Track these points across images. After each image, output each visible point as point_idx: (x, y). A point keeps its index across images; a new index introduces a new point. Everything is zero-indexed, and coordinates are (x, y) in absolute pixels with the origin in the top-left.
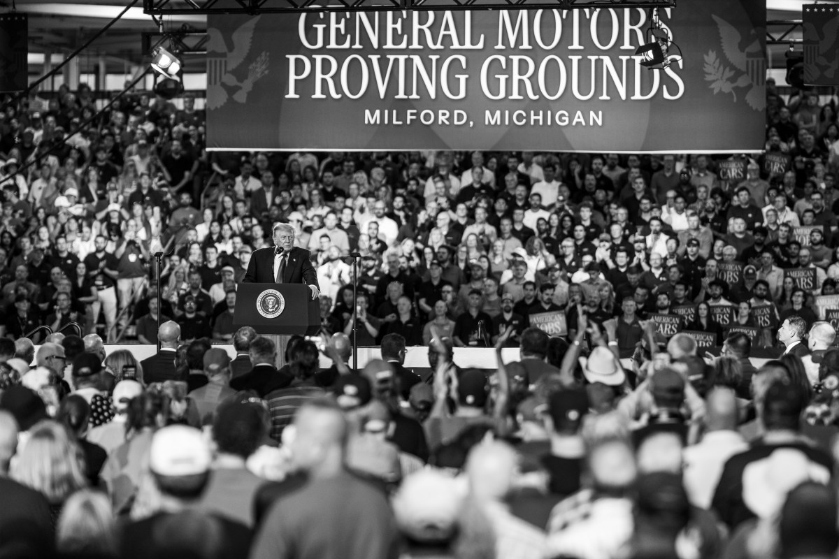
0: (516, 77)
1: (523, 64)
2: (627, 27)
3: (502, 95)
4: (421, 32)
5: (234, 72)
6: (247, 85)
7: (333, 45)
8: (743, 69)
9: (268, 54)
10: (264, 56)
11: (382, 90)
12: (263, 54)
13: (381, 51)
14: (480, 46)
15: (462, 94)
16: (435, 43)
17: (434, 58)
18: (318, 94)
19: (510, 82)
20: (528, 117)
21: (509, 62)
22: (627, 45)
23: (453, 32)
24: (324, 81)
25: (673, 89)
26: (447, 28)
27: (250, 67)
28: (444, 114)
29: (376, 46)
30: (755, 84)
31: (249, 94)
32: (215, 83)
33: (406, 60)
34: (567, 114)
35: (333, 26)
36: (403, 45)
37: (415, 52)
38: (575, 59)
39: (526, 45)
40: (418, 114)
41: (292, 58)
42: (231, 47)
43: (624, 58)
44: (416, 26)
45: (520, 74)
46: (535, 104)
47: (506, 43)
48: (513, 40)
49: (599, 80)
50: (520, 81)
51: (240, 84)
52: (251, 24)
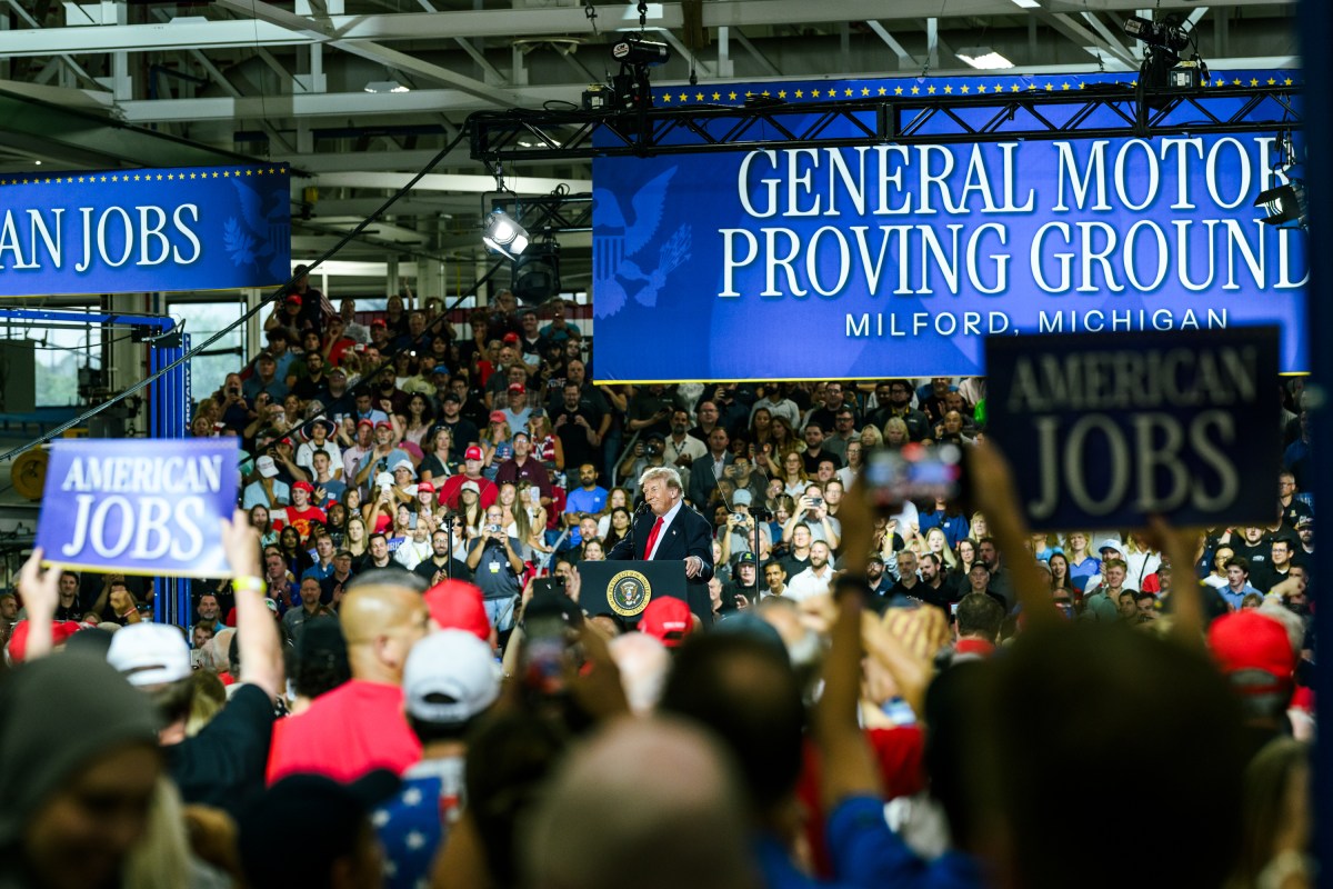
0: (1087, 256)
1: (1098, 235)
2: (1265, 171)
3: (1065, 285)
4: (933, 186)
5: (636, 258)
6: (658, 279)
7: (793, 211)
9: (690, 227)
10: (683, 232)
11: (873, 282)
12: (682, 228)
13: (871, 220)
14: (1029, 207)
15: (1001, 286)
16: (956, 206)
17: (955, 228)
18: (770, 291)
19: (1077, 263)
20: (1108, 320)
21: (1075, 232)
23: (984, 186)
24: (779, 269)
26: (975, 179)
27: (662, 249)
28: (972, 319)
29: (861, 211)
31: (660, 292)
32: (607, 276)
33: (909, 231)
34: (1170, 315)
35: (793, 180)
36: (906, 209)
37: (925, 218)
38: (1182, 225)
39: (1102, 205)
40: (930, 320)
41: (728, 233)
42: (630, 218)
43: (1261, 222)
44: (925, 178)
45: (1093, 251)
46: (1119, 299)
47: (1070, 201)
48: (1080, 196)
49: (1221, 257)
50: (1094, 262)
51: (646, 277)
52: (664, 179)
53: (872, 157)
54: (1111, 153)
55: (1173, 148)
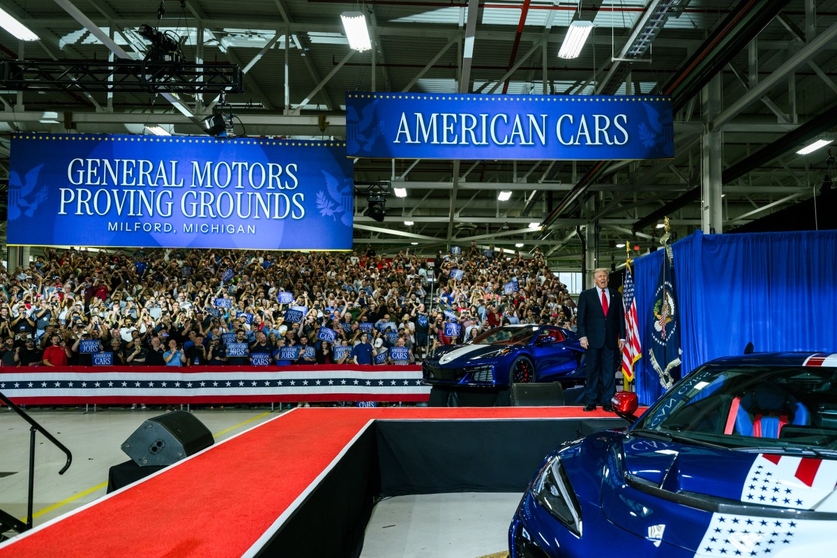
0: (203, 204)
1: (207, 196)
2: (271, 176)
3: (194, 214)
4: (144, 176)
5: (25, 198)
6: (34, 206)
7: (89, 182)
8: (340, 202)
9: (48, 187)
10: (45, 189)
11: (119, 211)
12: (45, 187)
13: (120, 188)
14: (181, 185)
15: (169, 214)
16: (153, 183)
17: (152, 192)
18: (79, 212)
19: (199, 206)
20: (210, 228)
21: (198, 194)
22: (270, 187)
23: (164, 176)
24: (83, 205)
25: (298, 212)
26: (161, 174)
27: (36, 195)
28: (158, 226)
29: (116, 184)
30: (346, 211)
32: (13, 205)
33: (135, 192)
34: (234, 227)
35: (90, 171)
36: (133, 184)
37: (141, 188)
38: (239, 194)
39: (209, 185)
40: (141, 225)
41: (63, 190)
42: (24, 182)
43: (269, 194)
44: (141, 173)
45: (205, 202)
46: (214, 220)
47: (197, 183)
48: (201, 182)
49: (253, 207)
50: (205, 206)
51: (30, 206)
52: (38, 169)
53: (121, 164)
54: (213, 166)
55: (237, 165)
